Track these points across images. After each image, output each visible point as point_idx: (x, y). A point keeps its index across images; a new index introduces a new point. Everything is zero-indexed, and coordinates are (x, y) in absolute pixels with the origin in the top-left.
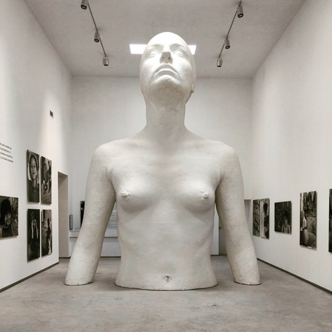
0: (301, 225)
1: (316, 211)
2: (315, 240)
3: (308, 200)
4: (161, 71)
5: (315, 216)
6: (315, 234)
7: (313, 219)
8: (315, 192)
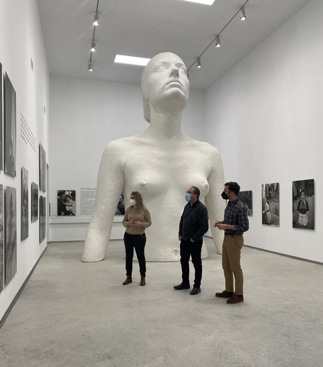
0: (263, 209)
1: (278, 198)
2: (279, 220)
3: (270, 189)
4: (171, 84)
5: (278, 202)
6: (278, 215)
7: (276, 204)
8: (278, 183)
